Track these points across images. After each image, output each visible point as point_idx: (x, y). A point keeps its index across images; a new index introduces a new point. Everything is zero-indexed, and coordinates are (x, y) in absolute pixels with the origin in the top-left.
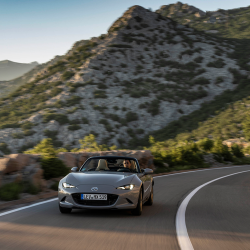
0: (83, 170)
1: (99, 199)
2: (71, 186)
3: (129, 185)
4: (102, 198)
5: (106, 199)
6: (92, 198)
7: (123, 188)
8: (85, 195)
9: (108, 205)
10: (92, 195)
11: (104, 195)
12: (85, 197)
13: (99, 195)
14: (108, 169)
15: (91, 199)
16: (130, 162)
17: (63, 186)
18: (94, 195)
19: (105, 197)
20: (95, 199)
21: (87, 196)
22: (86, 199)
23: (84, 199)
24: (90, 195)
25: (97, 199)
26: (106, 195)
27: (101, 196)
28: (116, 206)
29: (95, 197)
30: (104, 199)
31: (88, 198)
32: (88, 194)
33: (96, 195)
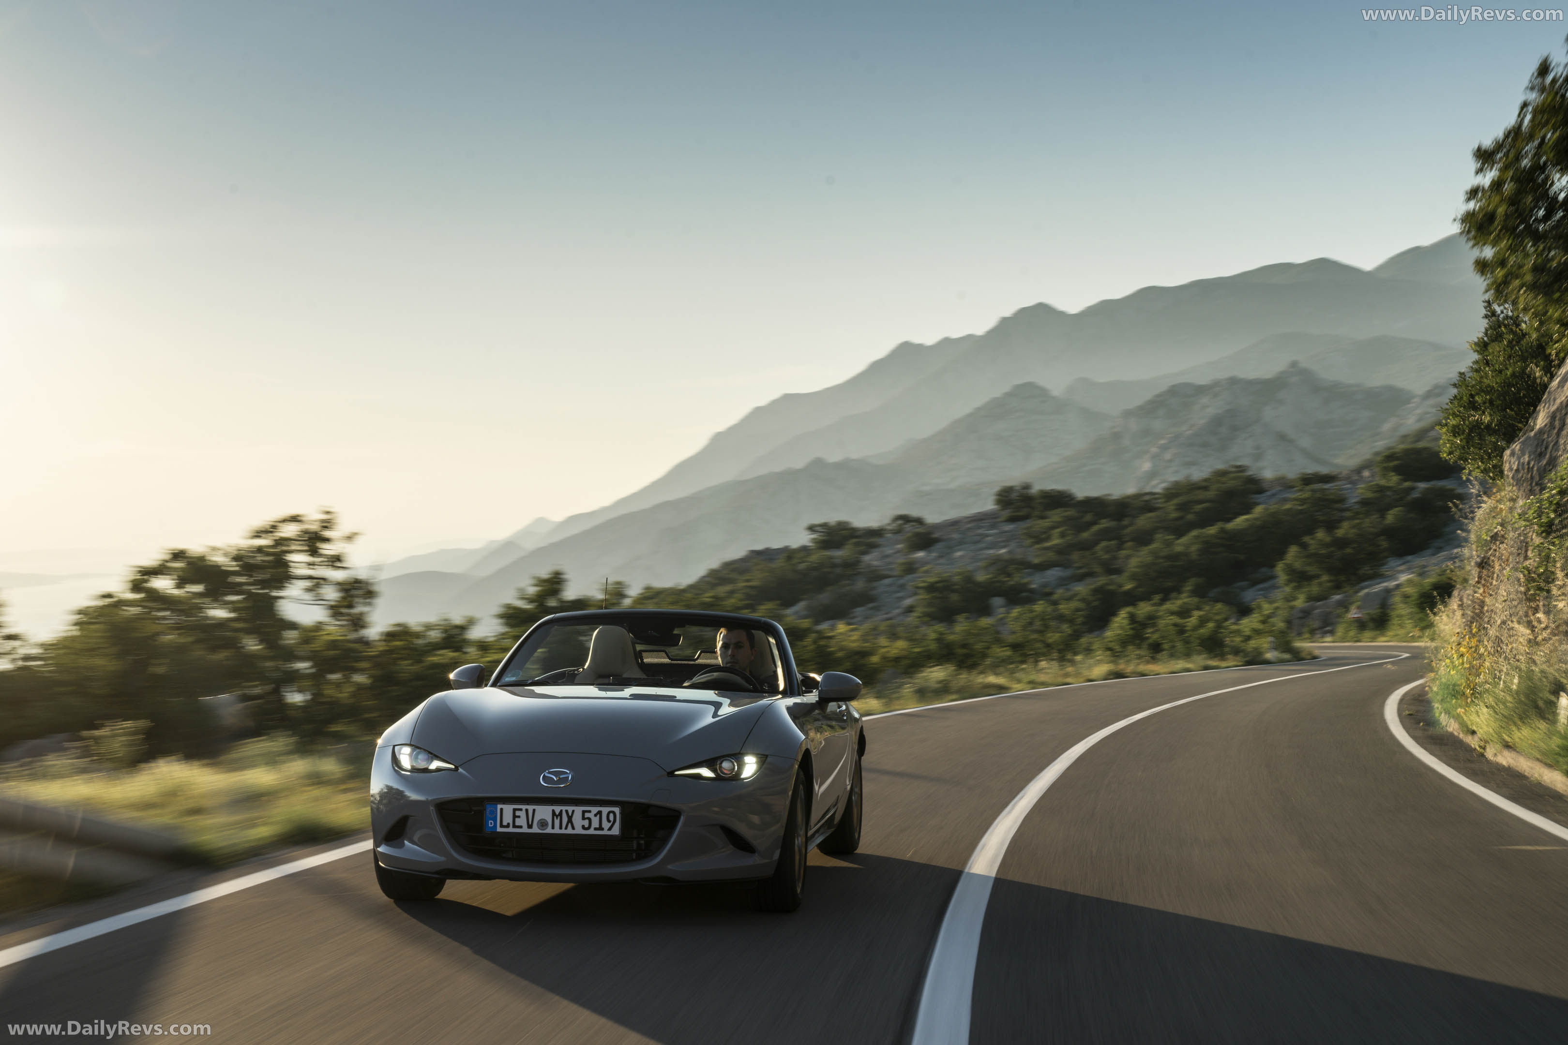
0: (508, 679)
1: (579, 831)
2: (435, 764)
3: (737, 757)
4: (595, 823)
5: (616, 831)
6: (543, 824)
7: (706, 772)
8: (508, 809)
9: (628, 861)
10: (544, 812)
11: (605, 810)
12: (508, 818)
13: (579, 810)
14: (639, 674)
15: (535, 829)
16: (751, 638)
17: (395, 761)
18: (553, 811)
19: (609, 821)
20: (557, 831)
21: (515, 817)
22: (511, 830)
23: (499, 829)
24: (530, 808)
25: (569, 831)
26: (617, 810)
27: (587, 815)
28: (669, 867)
29: (557, 822)
30: (605, 832)
31: (521, 827)
32: (524, 807)
33: (564, 808)
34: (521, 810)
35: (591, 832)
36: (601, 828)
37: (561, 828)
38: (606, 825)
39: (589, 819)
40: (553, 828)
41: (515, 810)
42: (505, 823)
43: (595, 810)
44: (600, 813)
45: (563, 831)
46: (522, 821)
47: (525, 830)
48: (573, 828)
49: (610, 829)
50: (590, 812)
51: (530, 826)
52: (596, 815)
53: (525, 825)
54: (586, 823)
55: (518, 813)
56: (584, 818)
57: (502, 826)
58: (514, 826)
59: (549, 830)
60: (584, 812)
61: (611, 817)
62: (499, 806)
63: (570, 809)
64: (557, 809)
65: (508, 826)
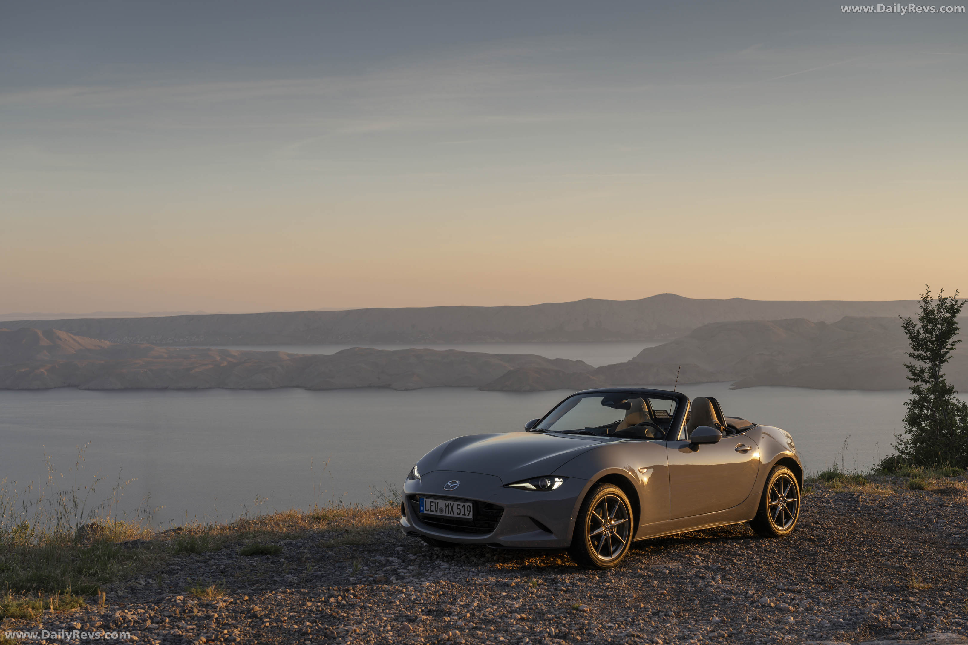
1: (456, 515)
4: (462, 512)
5: (471, 517)
6: (441, 510)
7: (530, 486)
8: (428, 501)
10: (442, 504)
11: (466, 504)
12: (428, 507)
13: (455, 503)
15: (438, 513)
18: (445, 504)
19: (468, 511)
20: (447, 514)
21: (431, 506)
22: (429, 512)
23: (425, 512)
24: (437, 501)
25: (452, 515)
26: (471, 505)
27: (459, 507)
28: (500, 538)
29: (447, 509)
30: (466, 517)
31: (433, 511)
32: (434, 501)
33: (450, 502)
34: (433, 502)
35: (461, 516)
36: (464, 515)
37: (448, 513)
38: (467, 513)
39: (460, 509)
40: (445, 513)
41: (431, 502)
42: (427, 509)
43: (462, 504)
44: (464, 506)
45: (449, 515)
46: (433, 508)
47: (434, 513)
48: (453, 514)
49: (468, 515)
50: (460, 505)
51: (436, 511)
52: (462, 507)
53: (435, 511)
54: (458, 511)
55: (432, 504)
56: (457, 509)
57: (426, 510)
58: (431, 511)
59: (444, 514)
60: (458, 505)
61: (469, 507)
62: (425, 500)
63: (452, 503)
64: (447, 502)
65: (428, 510)
